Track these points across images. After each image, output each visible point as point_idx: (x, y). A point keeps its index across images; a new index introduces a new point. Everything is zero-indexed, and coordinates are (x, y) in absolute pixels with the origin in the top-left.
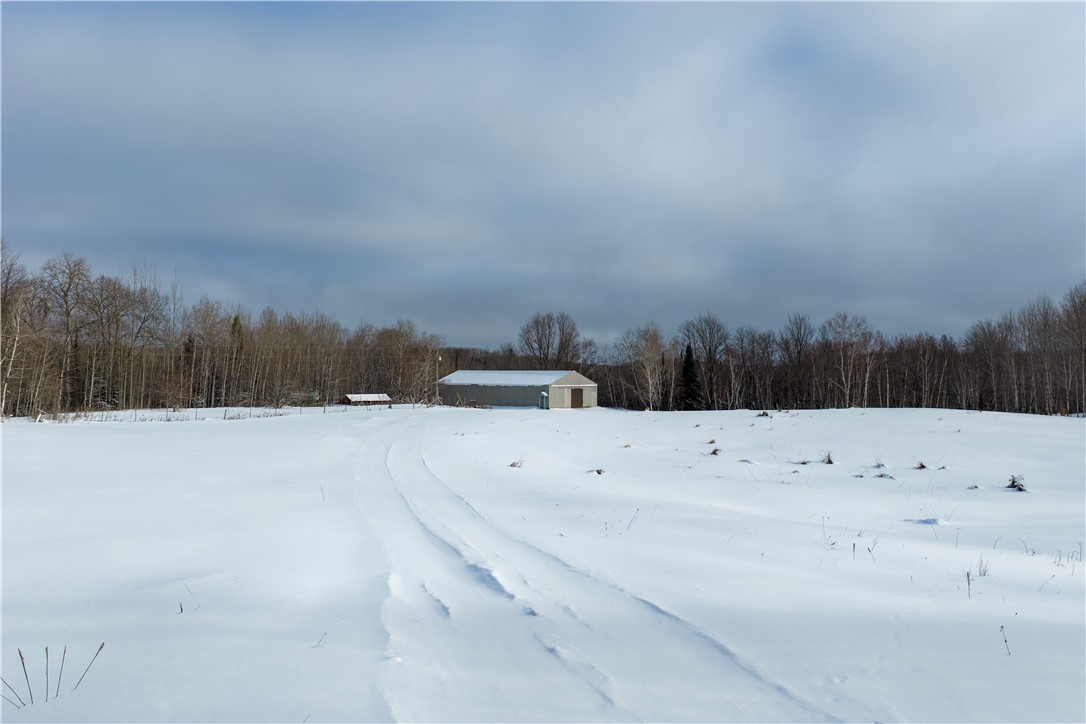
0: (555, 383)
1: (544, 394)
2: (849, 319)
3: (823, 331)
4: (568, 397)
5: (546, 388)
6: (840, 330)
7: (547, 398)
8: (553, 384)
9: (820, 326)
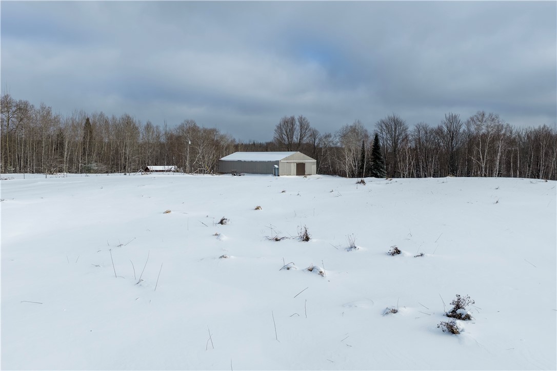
0: (284, 159)
1: (276, 166)
2: (487, 116)
3: (468, 124)
4: (294, 168)
5: (277, 163)
6: (479, 123)
7: (278, 169)
8: (282, 160)
9: (466, 121)
